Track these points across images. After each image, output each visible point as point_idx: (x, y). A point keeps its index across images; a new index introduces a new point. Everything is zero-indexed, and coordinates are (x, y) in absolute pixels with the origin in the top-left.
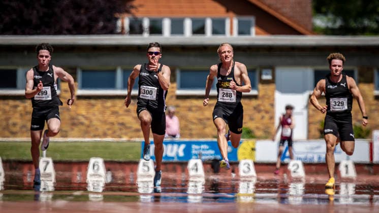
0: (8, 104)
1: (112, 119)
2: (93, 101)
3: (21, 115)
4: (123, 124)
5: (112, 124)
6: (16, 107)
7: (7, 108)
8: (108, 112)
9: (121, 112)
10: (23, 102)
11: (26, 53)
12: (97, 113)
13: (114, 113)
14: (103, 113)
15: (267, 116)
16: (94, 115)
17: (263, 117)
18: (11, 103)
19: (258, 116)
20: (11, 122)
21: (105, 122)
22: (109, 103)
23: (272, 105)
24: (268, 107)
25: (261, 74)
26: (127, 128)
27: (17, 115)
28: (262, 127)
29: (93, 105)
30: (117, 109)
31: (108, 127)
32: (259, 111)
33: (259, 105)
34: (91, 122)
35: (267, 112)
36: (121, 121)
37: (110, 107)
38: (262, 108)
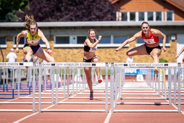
0: (66, 51)
1: (109, 57)
2: (101, 49)
3: (72, 56)
4: (114, 59)
5: (109, 59)
6: (69, 52)
7: (66, 52)
8: (108, 54)
9: (113, 54)
10: (72, 50)
11: (73, 29)
12: (103, 54)
13: (110, 54)
14: (105, 54)
15: (173, 55)
16: (102, 55)
17: (172, 55)
18: (67, 50)
19: (169, 55)
20: (67, 58)
21: (106, 58)
22: (108, 50)
23: (176, 50)
24: (174, 51)
25: (171, 37)
26: (115, 60)
27: (70, 56)
28: (171, 59)
29: (101, 51)
30: (111, 52)
31: (108, 60)
32: (170, 53)
33: (170, 51)
34: (100, 58)
35: (173, 53)
36: (113, 57)
37: (108, 52)
38: (171, 52)
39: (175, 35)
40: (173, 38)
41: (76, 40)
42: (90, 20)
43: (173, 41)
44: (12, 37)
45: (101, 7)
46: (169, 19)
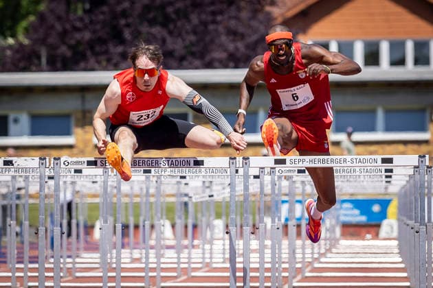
42: (209, 65)
45: (241, 29)
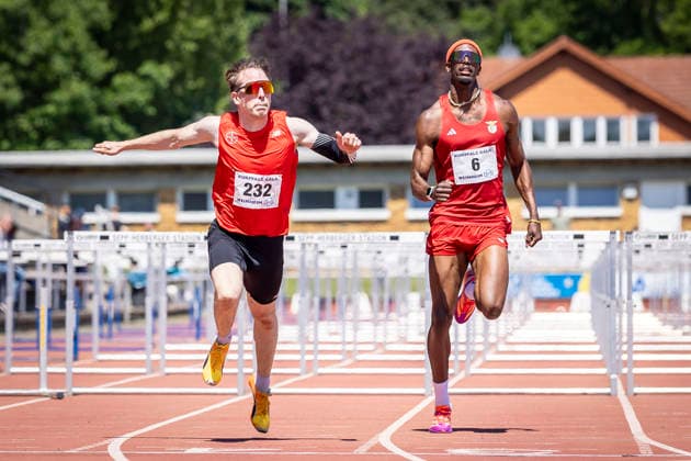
39: (636, 183)
40: (630, 193)
41: (354, 200)
43: (630, 200)
44: (172, 192)
46: (644, 136)
